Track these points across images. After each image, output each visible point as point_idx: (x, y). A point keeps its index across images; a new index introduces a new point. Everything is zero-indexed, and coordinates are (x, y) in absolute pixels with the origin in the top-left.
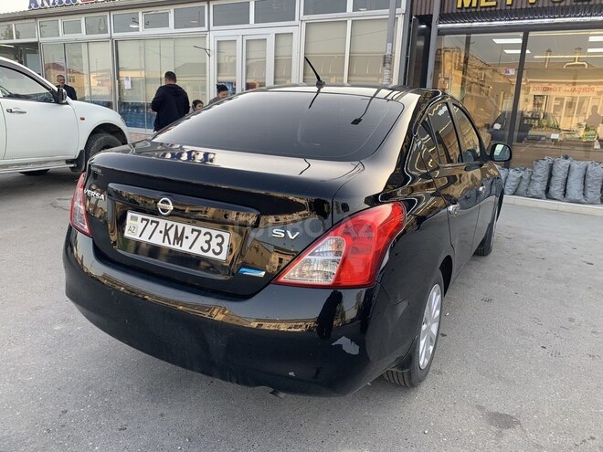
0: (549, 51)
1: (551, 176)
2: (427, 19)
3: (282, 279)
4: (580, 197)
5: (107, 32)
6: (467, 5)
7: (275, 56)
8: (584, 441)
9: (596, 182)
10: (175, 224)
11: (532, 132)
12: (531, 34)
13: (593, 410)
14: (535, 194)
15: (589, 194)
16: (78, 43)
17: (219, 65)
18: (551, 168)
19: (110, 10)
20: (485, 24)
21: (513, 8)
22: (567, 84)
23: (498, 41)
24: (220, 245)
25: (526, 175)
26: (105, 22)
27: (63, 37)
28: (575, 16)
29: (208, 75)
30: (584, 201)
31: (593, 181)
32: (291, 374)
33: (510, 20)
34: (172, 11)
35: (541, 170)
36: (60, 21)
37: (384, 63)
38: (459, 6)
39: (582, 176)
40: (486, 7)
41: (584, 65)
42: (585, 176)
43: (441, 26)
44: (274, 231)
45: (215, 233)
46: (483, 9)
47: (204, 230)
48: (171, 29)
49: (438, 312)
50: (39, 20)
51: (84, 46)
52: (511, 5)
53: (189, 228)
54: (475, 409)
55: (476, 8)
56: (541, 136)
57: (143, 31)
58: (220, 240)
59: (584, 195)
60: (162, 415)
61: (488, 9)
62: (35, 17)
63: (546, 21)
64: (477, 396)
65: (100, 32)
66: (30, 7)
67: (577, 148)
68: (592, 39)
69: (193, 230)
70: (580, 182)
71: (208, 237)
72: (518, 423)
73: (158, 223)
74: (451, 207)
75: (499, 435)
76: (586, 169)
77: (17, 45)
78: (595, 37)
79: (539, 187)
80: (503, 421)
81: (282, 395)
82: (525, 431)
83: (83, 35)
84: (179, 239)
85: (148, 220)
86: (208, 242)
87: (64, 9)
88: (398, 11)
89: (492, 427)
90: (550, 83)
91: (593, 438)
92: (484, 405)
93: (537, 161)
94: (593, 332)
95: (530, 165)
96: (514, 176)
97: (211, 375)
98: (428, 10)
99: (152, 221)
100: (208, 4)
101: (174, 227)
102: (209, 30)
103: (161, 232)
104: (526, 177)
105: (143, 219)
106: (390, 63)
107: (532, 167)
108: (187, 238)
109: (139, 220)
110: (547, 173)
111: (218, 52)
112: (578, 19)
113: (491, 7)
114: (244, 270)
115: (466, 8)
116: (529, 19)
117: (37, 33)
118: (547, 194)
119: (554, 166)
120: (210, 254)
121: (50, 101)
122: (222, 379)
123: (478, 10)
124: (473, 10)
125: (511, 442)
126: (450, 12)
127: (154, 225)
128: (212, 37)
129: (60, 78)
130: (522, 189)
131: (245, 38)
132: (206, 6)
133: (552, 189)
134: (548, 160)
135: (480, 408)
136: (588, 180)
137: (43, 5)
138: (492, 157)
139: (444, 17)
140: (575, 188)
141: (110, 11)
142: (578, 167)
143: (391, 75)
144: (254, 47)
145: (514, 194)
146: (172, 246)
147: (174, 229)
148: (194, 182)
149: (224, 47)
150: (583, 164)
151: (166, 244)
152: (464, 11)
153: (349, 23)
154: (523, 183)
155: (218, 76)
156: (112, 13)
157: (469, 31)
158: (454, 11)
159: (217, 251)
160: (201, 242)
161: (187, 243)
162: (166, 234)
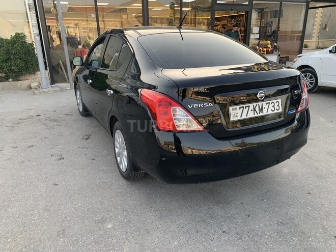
10: (258, 104)
24: (278, 106)
44: (295, 92)
45: (275, 101)
47: (270, 102)
53: (264, 103)
58: (277, 104)
69: (266, 104)
71: (273, 104)
73: (249, 106)
84: (261, 110)
85: (243, 107)
86: (273, 106)
101: (258, 105)
103: (252, 110)
105: (240, 108)
108: (264, 108)
109: (238, 109)
114: (290, 112)
120: (276, 111)
127: (247, 108)
146: (259, 115)
151: (256, 115)
159: (278, 109)
160: (271, 107)
161: (265, 111)
162: (255, 110)
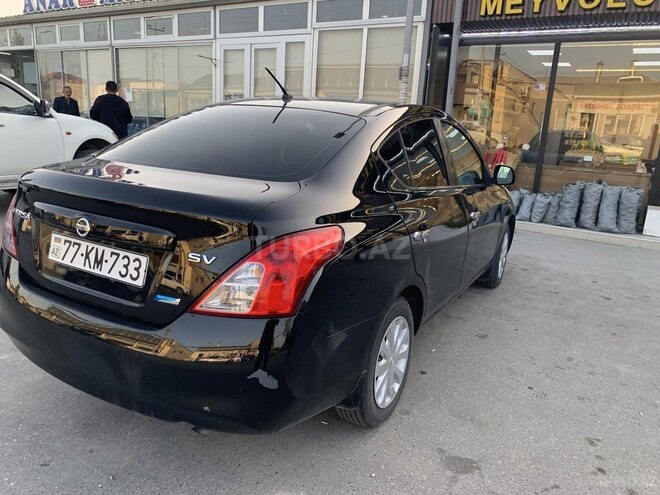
0: (601, 64)
1: (581, 202)
2: (447, 28)
3: (198, 308)
4: (613, 226)
5: (106, 39)
6: (490, 12)
7: (286, 68)
8: (546, 490)
9: (630, 210)
10: (96, 246)
11: (569, 154)
12: (564, 45)
13: (566, 457)
14: (563, 222)
15: (623, 223)
16: (76, 51)
17: (225, 77)
18: (582, 193)
19: (109, 14)
20: (514, 33)
21: (541, 16)
22: (614, 100)
23: (533, 53)
24: (137, 269)
25: (554, 201)
26: (105, 28)
27: (60, 44)
28: (611, 26)
29: (214, 87)
30: (616, 230)
31: (628, 208)
32: (207, 408)
33: (540, 29)
34: (176, 17)
35: (571, 196)
36: (57, 26)
37: (401, 76)
38: (483, 13)
39: (615, 202)
40: (511, 15)
41: (640, 79)
42: (619, 203)
43: (466, 35)
44: (190, 256)
45: (132, 256)
46: (509, 17)
47: (123, 253)
48: (174, 37)
49: (406, 347)
50: (35, 26)
51: (83, 54)
52: (538, 13)
53: (108, 250)
54: (435, 453)
55: (500, 15)
56: (578, 159)
57: (145, 38)
58: (137, 264)
59: (617, 223)
60: (91, 451)
61: (514, 17)
62: (30, 22)
63: (580, 30)
64: (441, 439)
65: (99, 39)
66: (25, 11)
67: (614, 172)
68: (636, 51)
69: (113, 253)
70: (613, 208)
71: (126, 261)
72: (478, 468)
73: (79, 245)
74: (417, 233)
75: (454, 480)
76: (620, 196)
77: (14, 53)
78: (640, 48)
79: (568, 214)
80: (462, 466)
81: (205, 432)
82: (483, 477)
83: (81, 43)
84: (99, 262)
85: (70, 242)
86: (126, 266)
87: (61, 14)
88: (416, 18)
89: (448, 472)
90: (595, 100)
91: (557, 487)
92: (446, 448)
93: (567, 185)
94: (591, 373)
95: (558, 189)
96: (541, 202)
97: (130, 409)
98: (448, 18)
99: (75, 244)
100: (215, 8)
102: (215, 38)
103: (82, 255)
104: (554, 203)
105: (66, 241)
106: (407, 76)
107: (562, 193)
108: (106, 261)
109: (63, 242)
110: (577, 199)
111: (225, 62)
112: (615, 29)
113: (517, 14)
114: (159, 296)
115: (491, 16)
116: (561, 28)
117: (33, 40)
118: (578, 222)
119: (586, 192)
120: (127, 280)
121: (33, 114)
122: (141, 413)
123: (503, 18)
124: (498, 18)
125: (464, 488)
126: (472, 20)
127: (77, 247)
128: (218, 46)
129: (67, 90)
130: (550, 217)
131: (254, 47)
132: (212, 12)
133: (583, 217)
134: (580, 184)
135: (441, 451)
136: (622, 207)
137: (38, 9)
138: (494, 181)
139: (467, 26)
140: (608, 216)
141: (109, 16)
142: (611, 193)
143: (409, 89)
144: (263, 57)
145: (541, 222)
146: (91, 270)
147: (94, 251)
148: (117, 202)
149: (231, 56)
150: (616, 189)
151: (87, 268)
152: (487, 19)
153: (365, 31)
154: (552, 210)
155: (225, 88)
156: (112, 18)
157: (499, 42)
158: (477, 19)
159: (135, 276)
160: (120, 266)
161: (106, 267)
162: (87, 257)
